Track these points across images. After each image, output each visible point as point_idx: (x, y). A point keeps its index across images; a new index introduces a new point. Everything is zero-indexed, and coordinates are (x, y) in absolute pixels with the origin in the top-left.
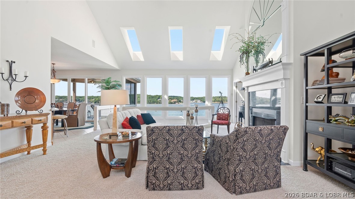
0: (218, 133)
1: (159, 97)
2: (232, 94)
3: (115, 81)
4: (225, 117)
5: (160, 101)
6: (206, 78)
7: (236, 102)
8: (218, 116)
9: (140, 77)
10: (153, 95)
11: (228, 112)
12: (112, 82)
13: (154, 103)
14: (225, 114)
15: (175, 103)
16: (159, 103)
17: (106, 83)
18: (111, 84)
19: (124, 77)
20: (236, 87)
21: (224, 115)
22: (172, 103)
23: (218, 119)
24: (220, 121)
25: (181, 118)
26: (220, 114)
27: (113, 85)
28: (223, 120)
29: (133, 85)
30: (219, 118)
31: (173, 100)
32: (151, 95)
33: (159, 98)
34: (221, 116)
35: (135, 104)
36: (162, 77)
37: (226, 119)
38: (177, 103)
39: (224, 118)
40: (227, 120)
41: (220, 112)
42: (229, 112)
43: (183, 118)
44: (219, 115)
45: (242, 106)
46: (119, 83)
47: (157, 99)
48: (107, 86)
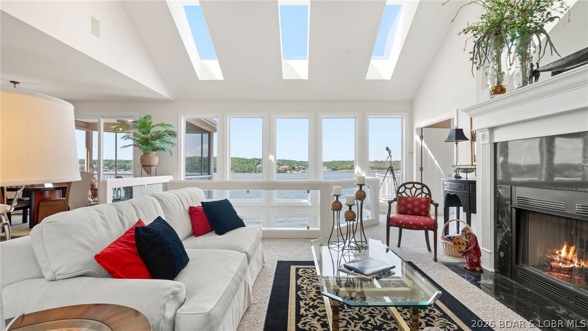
0: (399, 246)
1: (259, 161)
2: (412, 153)
3: (162, 125)
4: (419, 206)
5: (261, 168)
6: (356, 118)
7: (421, 169)
8: (400, 205)
9: (217, 117)
10: (249, 157)
11: (427, 194)
12: (157, 125)
13: (250, 171)
14: (419, 200)
15: (285, 171)
16: (260, 172)
17: (140, 128)
18: (152, 130)
19: (182, 117)
20: (422, 137)
21: (417, 203)
22: (280, 172)
23: (400, 212)
24: (406, 218)
25: (307, 203)
26: (405, 198)
27: (157, 132)
28: (414, 214)
29: (206, 136)
30: (403, 209)
31: (283, 167)
32: (246, 158)
33: (259, 163)
34: (409, 206)
35: (209, 174)
36: (263, 117)
37: (423, 213)
38: (289, 172)
39: (416, 210)
40: (425, 216)
41: (404, 195)
42: (430, 194)
43: (310, 205)
44: (403, 202)
45: (454, 179)
46: (170, 129)
47: (255, 164)
48: (144, 136)
